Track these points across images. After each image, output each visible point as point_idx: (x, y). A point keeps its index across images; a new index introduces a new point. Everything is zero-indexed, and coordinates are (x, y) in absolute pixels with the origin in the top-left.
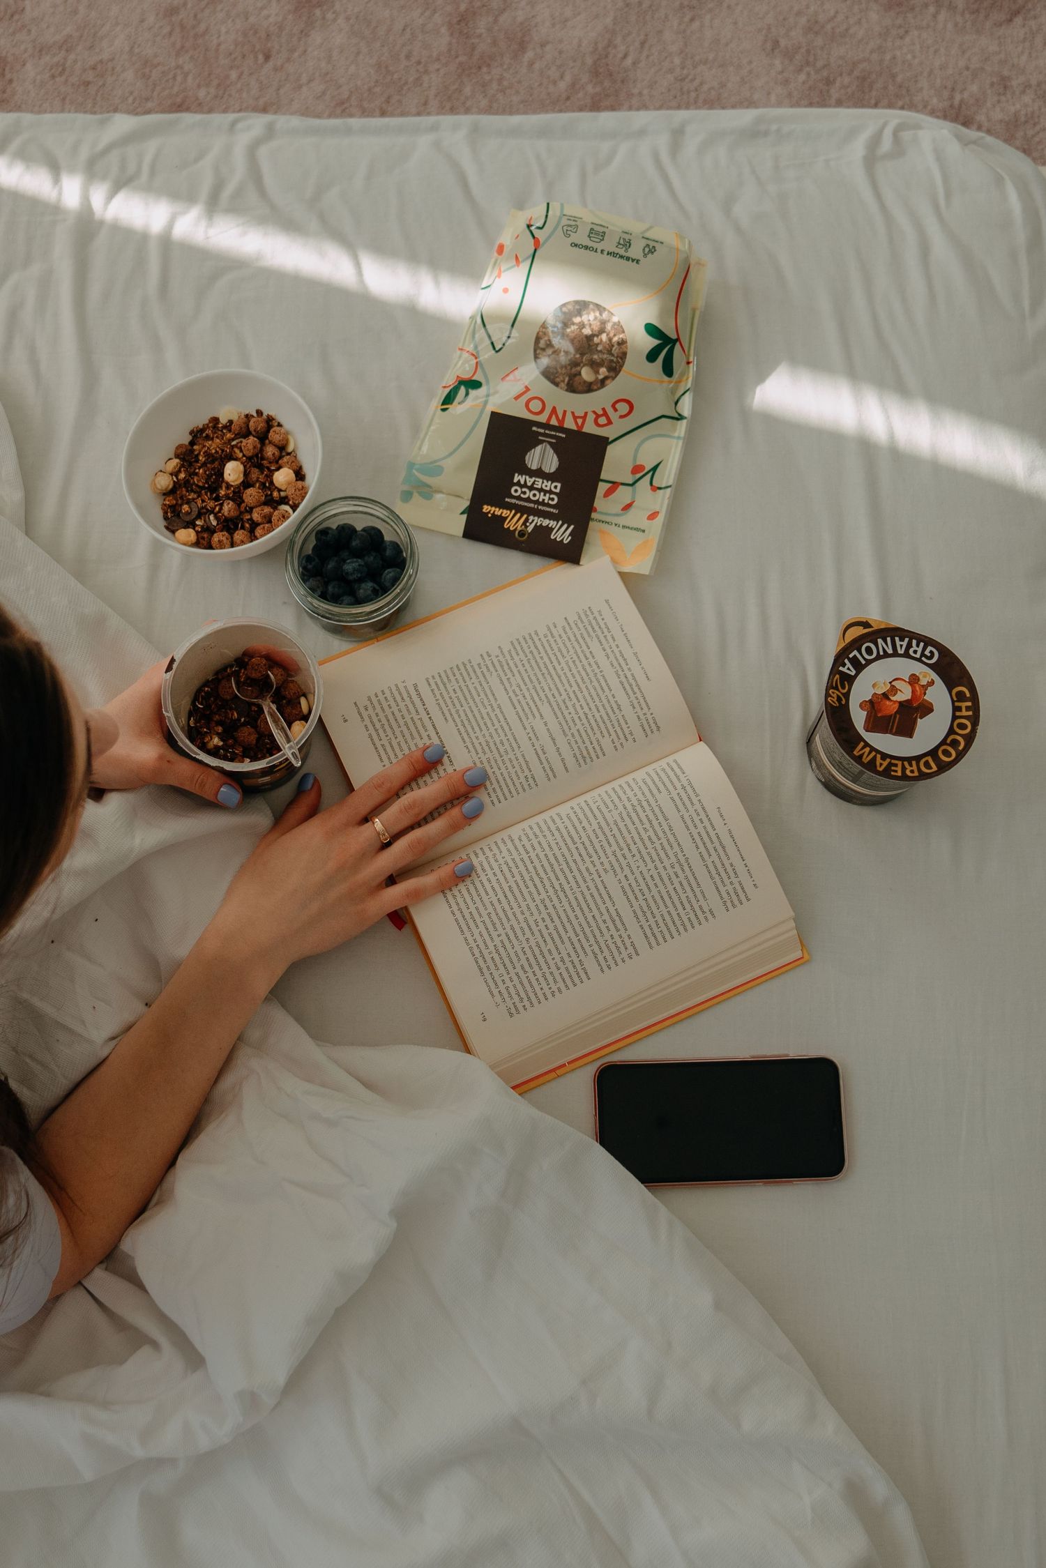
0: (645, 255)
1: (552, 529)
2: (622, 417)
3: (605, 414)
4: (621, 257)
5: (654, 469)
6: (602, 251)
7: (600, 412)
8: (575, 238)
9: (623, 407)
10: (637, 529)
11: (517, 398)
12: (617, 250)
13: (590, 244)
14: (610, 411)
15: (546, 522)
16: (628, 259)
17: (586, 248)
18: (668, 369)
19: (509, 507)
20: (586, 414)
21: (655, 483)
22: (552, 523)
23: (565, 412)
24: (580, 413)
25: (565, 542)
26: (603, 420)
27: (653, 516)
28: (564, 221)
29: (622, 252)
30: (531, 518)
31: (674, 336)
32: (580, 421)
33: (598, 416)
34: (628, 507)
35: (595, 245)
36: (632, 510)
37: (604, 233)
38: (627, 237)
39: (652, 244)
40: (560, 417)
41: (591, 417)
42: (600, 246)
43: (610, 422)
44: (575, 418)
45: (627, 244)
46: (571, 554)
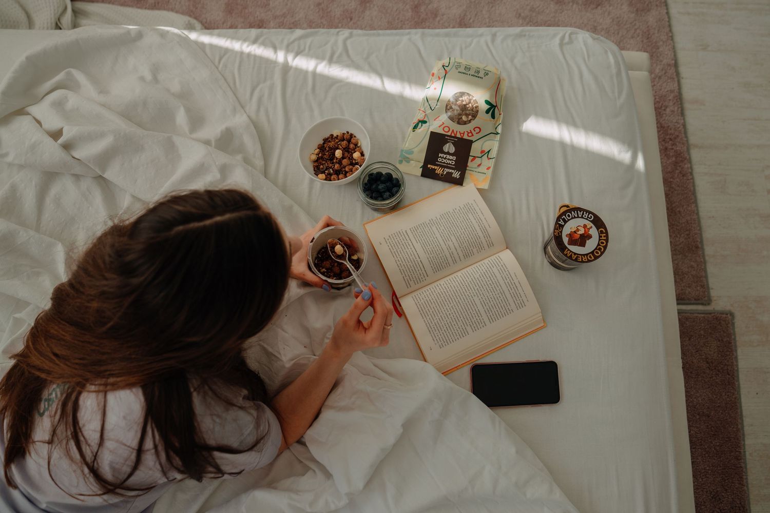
0: (485, 76)
1: (453, 173)
2: (477, 133)
3: (471, 132)
4: (476, 76)
5: (489, 152)
6: (469, 75)
7: (469, 132)
8: (460, 70)
9: (477, 130)
10: (483, 173)
11: (439, 127)
12: (474, 74)
13: (465, 72)
14: (473, 131)
15: (450, 171)
16: (479, 77)
17: (464, 73)
18: (493, 116)
19: (437, 165)
20: (464, 132)
21: (489, 157)
22: (453, 171)
23: (457, 132)
24: (462, 132)
25: (458, 177)
26: (470, 135)
27: (488, 168)
28: (456, 64)
29: (476, 75)
30: (445, 169)
31: (495, 105)
32: (462, 135)
33: (468, 133)
34: (479, 165)
35: (467, 72)
36: (481, 167)
37: (470, 68)
38: (478, 69)
39: (487, 72)
40: (455, 132)
41: (466, 134)
42: (468, 73)
43: (473, 135)
44: (460, 134)
45: (478, 72)
46: (459, 182)
